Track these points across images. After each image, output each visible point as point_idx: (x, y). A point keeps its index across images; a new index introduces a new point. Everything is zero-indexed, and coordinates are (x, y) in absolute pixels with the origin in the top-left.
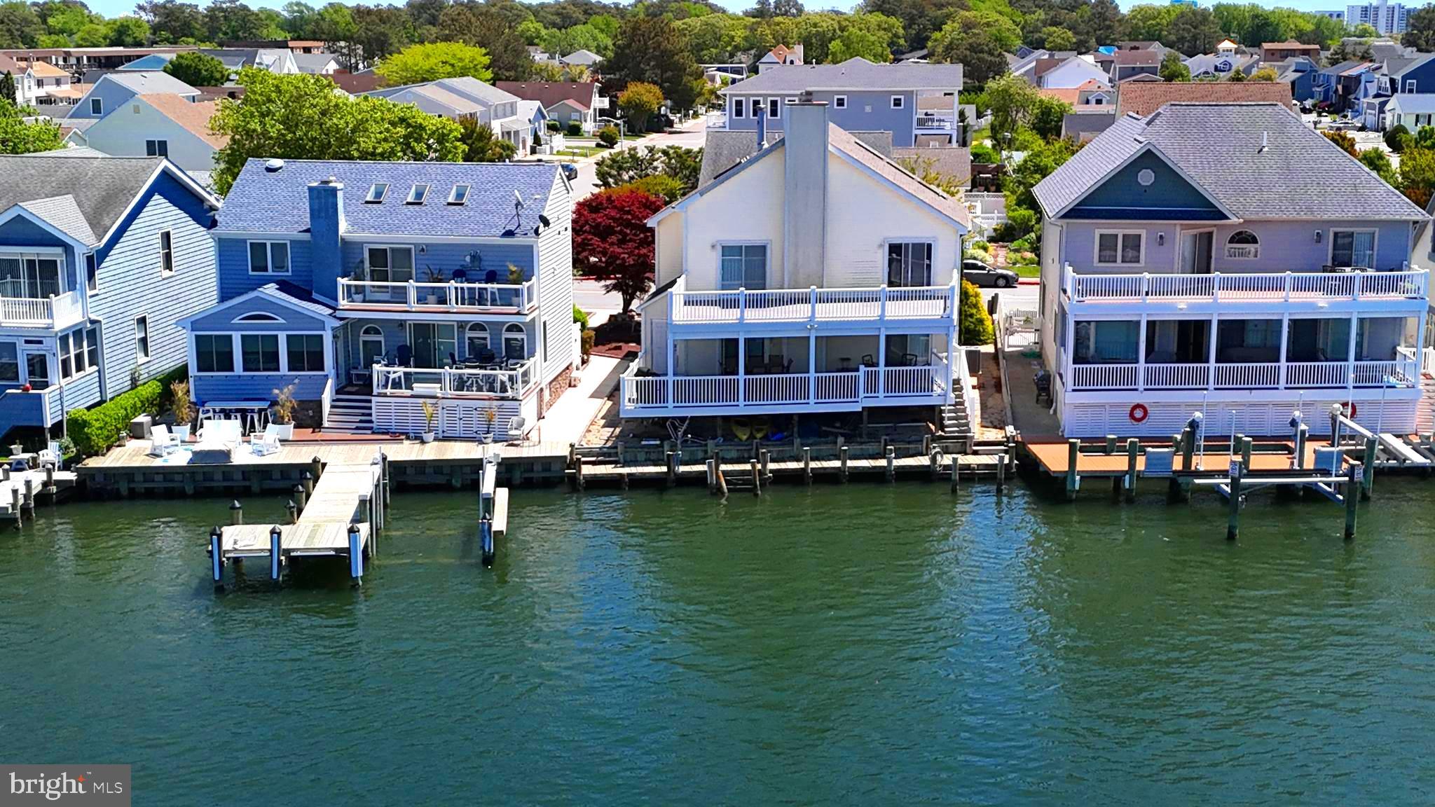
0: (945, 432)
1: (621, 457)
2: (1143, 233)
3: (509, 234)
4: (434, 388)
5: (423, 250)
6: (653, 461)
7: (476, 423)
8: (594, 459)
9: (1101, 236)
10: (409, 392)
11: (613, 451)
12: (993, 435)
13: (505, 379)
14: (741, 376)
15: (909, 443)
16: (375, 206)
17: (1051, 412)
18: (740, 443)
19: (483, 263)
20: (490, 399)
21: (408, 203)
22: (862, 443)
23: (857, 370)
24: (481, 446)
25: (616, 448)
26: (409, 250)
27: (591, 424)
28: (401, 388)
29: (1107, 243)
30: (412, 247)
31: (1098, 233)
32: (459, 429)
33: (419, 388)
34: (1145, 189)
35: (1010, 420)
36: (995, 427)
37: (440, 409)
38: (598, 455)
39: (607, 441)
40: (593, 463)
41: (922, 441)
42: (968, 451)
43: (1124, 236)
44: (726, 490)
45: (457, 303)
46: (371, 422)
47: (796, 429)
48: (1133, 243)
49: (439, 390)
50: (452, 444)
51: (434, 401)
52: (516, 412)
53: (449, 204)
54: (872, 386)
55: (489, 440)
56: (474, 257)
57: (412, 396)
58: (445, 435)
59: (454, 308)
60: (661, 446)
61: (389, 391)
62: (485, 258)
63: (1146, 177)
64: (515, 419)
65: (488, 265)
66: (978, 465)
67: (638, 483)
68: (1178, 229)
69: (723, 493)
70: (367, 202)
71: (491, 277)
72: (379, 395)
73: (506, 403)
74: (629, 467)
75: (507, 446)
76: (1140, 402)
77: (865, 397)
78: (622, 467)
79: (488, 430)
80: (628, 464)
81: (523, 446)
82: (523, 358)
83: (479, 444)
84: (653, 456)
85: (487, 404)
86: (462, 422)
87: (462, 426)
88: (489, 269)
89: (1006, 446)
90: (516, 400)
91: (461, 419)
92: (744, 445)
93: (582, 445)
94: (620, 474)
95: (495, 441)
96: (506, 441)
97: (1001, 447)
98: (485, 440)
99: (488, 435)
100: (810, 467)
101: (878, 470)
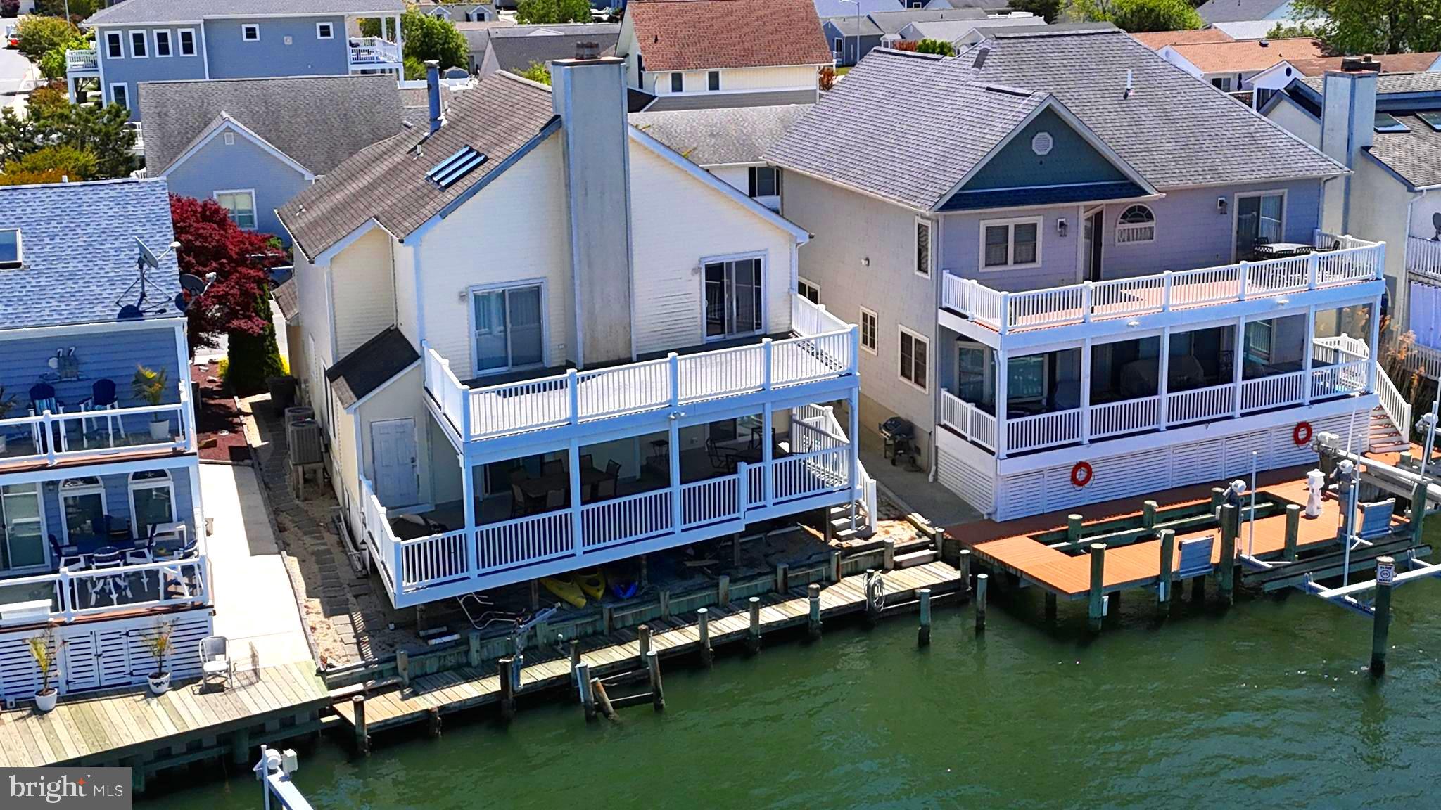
0: (839, 538)
1: (402, 675)
2: (1039, 220)
3: (130, 313)
4: (39, 608)
6: (452, 668)
7: (128, 659)
8: (367, 685)
9: (988, 229)
11: (387, 666)
12: (898, 533)
13: (175, 574)
14: (577, 508)
15: (811, 566)
17: (931, 478)
18: (580, 612)
19: (84, 367)
20: (152, 612)
22: (750, 579)
23: (735, 471)
24: (154, 702)
25: (393, 660)
27: (304, 613)
29: (996, 237)
31: (984, 224)
32: (99, 674)
33: (8, 612)
34: (1041, 160)
35: (901, 504)
36: (899, 519)
37: (57, 644)
38: (363, 679)
39: (358, 644)
41: (828, 561)
42: (888, 564)
43: (1016, 227)
44: (611, 709)
47: (645, 571)
48: (1027, 234)
49: (51, 612)
50: (95, 705)
51: (42, 633)
52: (207, 628)
54: (756, 491)
55: (165, 687)
56: (65, 359)
58: (75, 687)
59: (53, 458)
60: (465, 642)
62: (86, 359)
63: (1043, 144)
64: (207, 640)
65: (94, 369)
67: (457, 717)
68: (1082, 210)
69: (607, 714)
71: (105, 393)
73: (183, 616)
74: (427, 691)
75: (202, 692)
76: (1083, 460)
77: (748, 509)
78: (415, 694)
79: (160, 667)
80: (417, 685)
81: (232, 689)
82: (171, 521)
83: (146, 696)
84: (451, 661)
85: (151, 621)
86: (101, 660)
87: (102, 666)
88: (95, 376)
89: (932, 549)
90: (201, 607)
91: (100, 655)
92: (586, 616)
93: (331, 666)
94: (427, 711)
95: (176, 685)
96: (193, 680)
97: (927, 552)
98: (158, 685)
99: (163, 679)
100: (711, 634)
101: (797, 623)
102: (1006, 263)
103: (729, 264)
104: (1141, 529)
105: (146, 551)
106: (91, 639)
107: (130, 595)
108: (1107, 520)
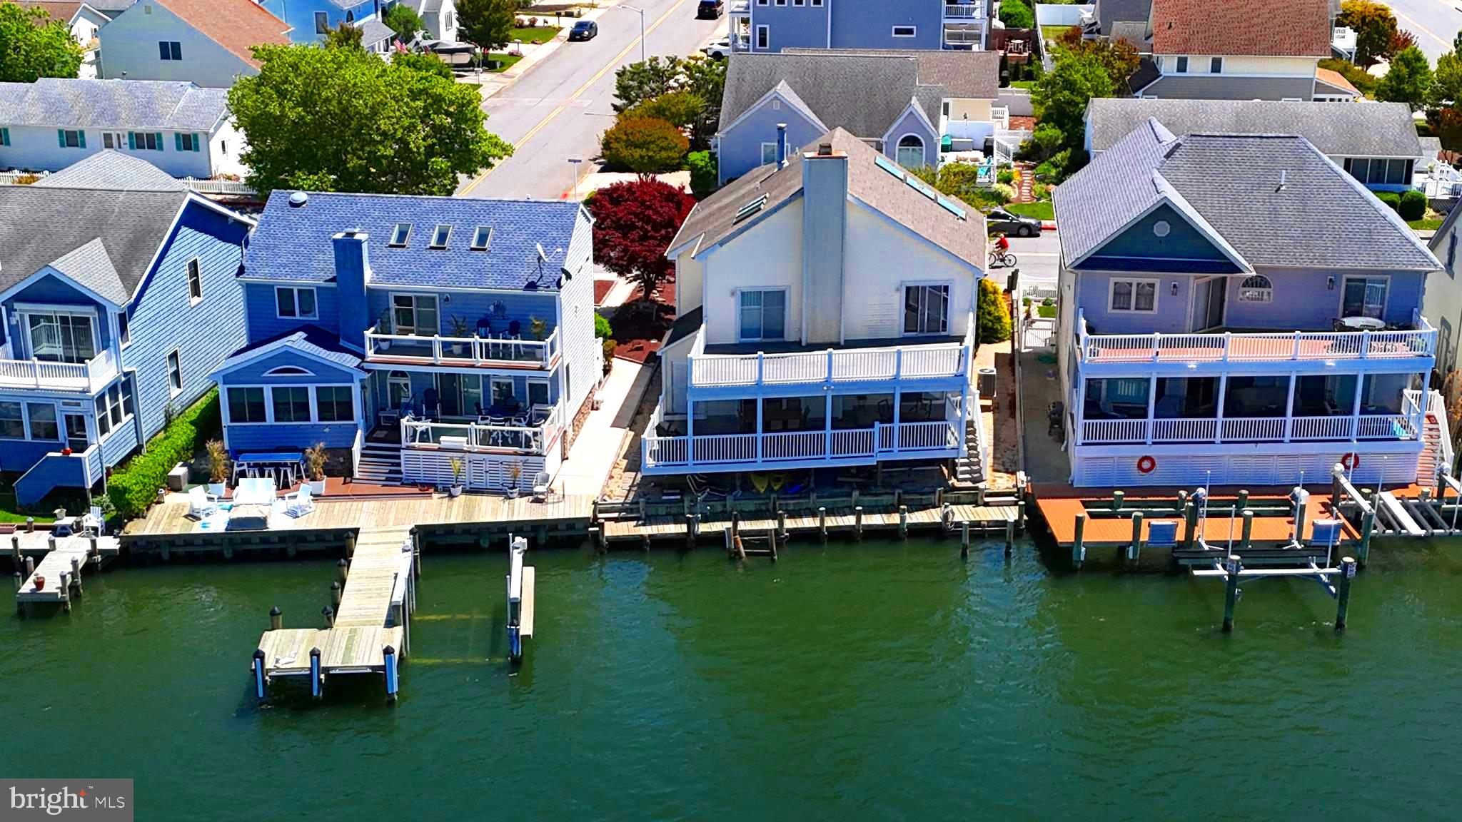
0: (958, 480)
1: (643, 513)
2: (1157, 283)
3: (532, 286)
4: (460, 441)
5: (447, 298)
6: (674, 515)
7: (503, 477)
8: (616, 515)
9: (1116, 284)
10: (436, 446)
11: (634, 506)
12: (1003, 482)
13: (530, 434)
14: (760, 434)
15: (922, 494)
16: (399, 250)
17: (1063, 449)
18: (757, 496)
19: (506, 312)
20: (516, 454)
21: (432, 248)
22: (877, 495)
23: (872, 426)
24: (507, 502)
25: (637, 503)
26: (434, 299)
27: (614, 468)
28: (429, 442)
29: (1122, 291)
30: (437, 295)
31: (1113, 280)
32: (486, 481)
33: (446, 440)
34: (1160, 240)
35: (1021, 463)
36: (1007, 472)
37: (467, 461)
38: (620, 511)
39: (629, 491)
40: (616, 520)
41: (934, 492)
42: (980, 502)
43: (1138, 285)
44: (744, 555)
45: (482, 357)
46: (400, 472)
47: (812, 479)
48: (1146, 291)
49: (465, 445)
50: (479, 498)
51: (460, 455)
52: (541, 467)
53: (472, 249)
54: (887, 439)
55: (515, 495)
56: (498, 307)
57: (440, 450)
58: (472, 486)
59: (478, 362)
60: (682, 501)
61: (417, 444)
62: (508, 308)
63: (1161, 229)
64: (540, 474)
65: (512, 312)
66: (988, 522)
67: (657, 542)
68: (1192, 281)
69: (741, 557)
70: (391, 246)
71: (514, 330)
72: (408, 448)
73: (531, 459)
74: (651, 524)
75: (532, 502)
76: (1148, 454)
77: (880, 452)
78: (644, 525)
79: (514, 484)
80: (649, 520)
81: (547, 503)
82: (547, 403)
83: (505, 498)
84: (674, 510)
85: (512, 458)
86: (488, 474)
87: (488, 478)
88: (513, 318)
89: (1016, 497)
90: (540, 455)
91: (487, 472)
92: (761, 499)
93: (605, 500)
94: (642, 536)
95: (522, 495)
96: (531, 494)
97: (1012, 499)
98: (511, 493)
99: (514, 490)
100: (826, 525)
101: (891, 528)
102: (1129, 309)
103: (924, 288)
104: (1172, 509)
105: (522, 419)
106: (484, 462)
107: (510, 442)
108: (1149, 499)
